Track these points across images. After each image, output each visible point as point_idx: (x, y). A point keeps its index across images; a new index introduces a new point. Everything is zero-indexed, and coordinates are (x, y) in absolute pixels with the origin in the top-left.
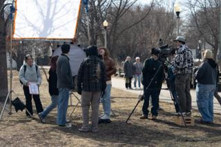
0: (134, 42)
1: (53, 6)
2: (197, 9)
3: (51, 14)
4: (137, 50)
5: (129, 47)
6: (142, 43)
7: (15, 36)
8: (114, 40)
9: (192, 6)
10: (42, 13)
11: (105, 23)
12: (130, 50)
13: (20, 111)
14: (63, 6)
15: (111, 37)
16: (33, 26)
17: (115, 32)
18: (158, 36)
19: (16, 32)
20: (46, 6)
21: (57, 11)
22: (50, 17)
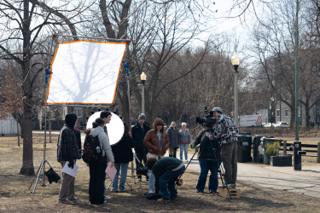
0: (181, 100)
1: (90, 70)
2: (267, 54)
3: (88, 78)
4: (185, 111)
5: (174, 106)
6: (192, 102)
7: (48, 101)
8: (155, 98)
9: (261, 51)
10: (78, 76)
11: (143, 76)
12: (175, 111)
13: (54, 183)
14: (102, 70)
15: (151, 93)
16: (68, 90)
17: (155, 86)
18: (214, 92)
19: (50, 97)
20: (83, 69)
21: (95, 74)
22: (87, 81)
